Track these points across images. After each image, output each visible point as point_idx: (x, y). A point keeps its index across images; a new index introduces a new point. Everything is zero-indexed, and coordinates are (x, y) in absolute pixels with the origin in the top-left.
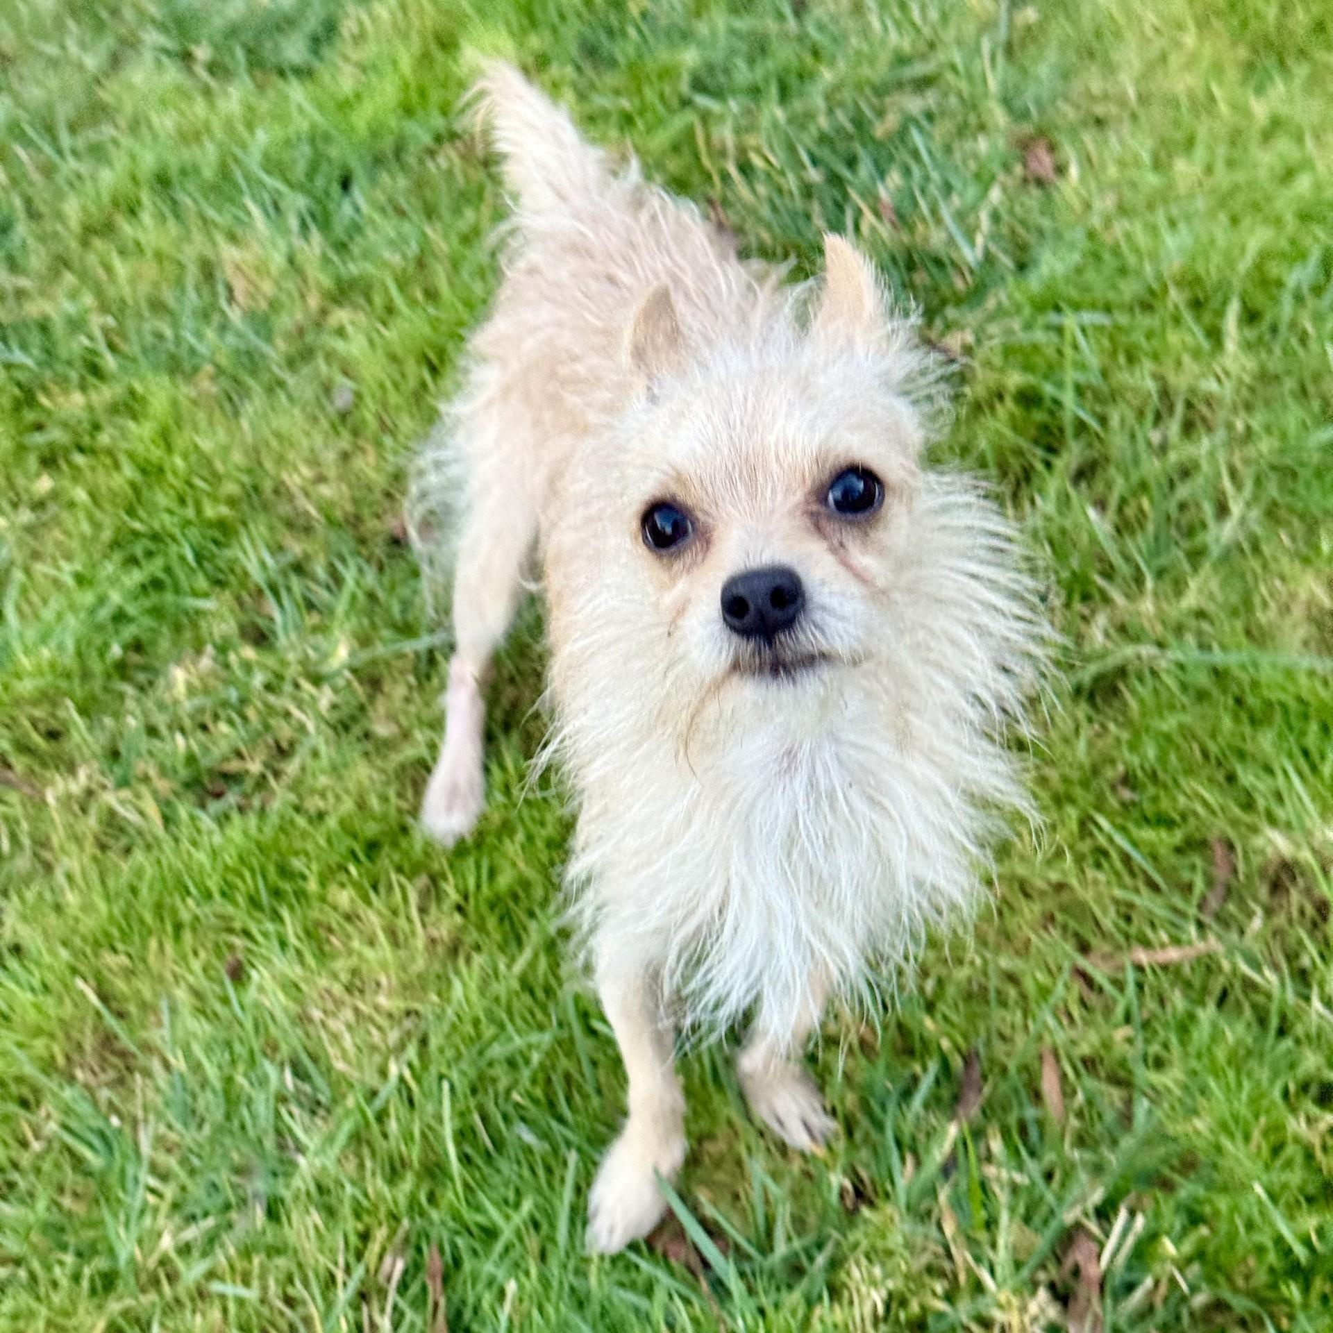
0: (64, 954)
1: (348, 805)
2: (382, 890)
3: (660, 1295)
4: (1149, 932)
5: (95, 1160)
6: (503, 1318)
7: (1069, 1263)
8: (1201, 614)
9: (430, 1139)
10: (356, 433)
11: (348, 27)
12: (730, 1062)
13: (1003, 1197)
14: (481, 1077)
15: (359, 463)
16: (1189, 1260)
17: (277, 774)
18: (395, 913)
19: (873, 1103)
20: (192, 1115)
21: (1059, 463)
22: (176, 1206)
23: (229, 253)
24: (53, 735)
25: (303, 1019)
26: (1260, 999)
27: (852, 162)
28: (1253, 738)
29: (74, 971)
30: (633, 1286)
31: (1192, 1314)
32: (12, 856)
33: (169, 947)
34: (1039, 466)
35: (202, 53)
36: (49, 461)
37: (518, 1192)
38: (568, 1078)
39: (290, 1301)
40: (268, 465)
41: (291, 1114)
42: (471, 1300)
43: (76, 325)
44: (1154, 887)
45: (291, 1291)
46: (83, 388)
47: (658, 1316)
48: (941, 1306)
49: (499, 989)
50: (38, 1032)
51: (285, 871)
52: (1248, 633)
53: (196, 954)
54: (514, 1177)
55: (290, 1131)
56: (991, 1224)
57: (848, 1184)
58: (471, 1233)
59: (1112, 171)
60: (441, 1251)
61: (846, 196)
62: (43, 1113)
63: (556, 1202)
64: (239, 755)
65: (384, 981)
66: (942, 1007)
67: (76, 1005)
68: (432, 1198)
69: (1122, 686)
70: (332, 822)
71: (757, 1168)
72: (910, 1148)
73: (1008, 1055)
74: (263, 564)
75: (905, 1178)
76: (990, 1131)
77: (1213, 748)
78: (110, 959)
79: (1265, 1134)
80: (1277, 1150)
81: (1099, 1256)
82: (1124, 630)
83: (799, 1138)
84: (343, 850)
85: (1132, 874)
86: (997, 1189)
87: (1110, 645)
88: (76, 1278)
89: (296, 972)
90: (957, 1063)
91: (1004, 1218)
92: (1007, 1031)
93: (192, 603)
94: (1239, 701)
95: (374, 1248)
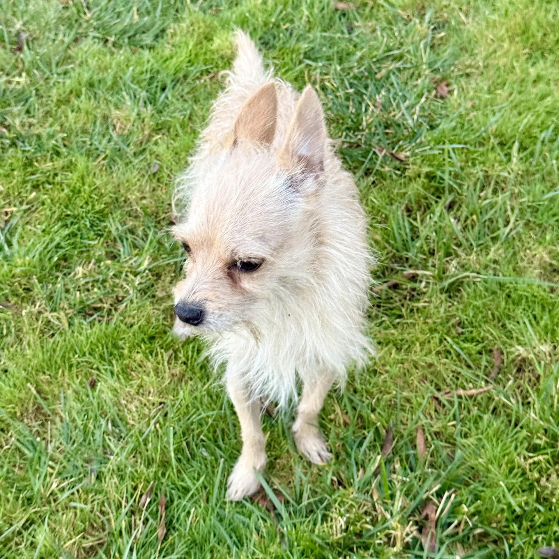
0: (24, 373)
1: (143, 322)
2: (154, 354)
3: (253, 517)
4: (465, 384)
5: (29, 454)
6: (189, 523)
7: (424, 514)
8: (495, 262)
9: (164, 452)
10: (158, 180)
11: (169, 31)
12: (290, 428)
13: (398, 486)
14: (188, 429)
15: (159, 192)
16: (473, 515)
17: (116, 310)
18: (158, 363)
19: (347, 446)
20: (70, 439)
21: (441, 202)
22: (59, 474)
23: (115, 113)
24: (28, 290)
25: (117, 404)
26: (509, 411)
27: (366, 87)
28: (514, 311)
29: (28, 380)
30: (243, 514)
31: (474, 536)
32: (7, 335)
33: (66, 373)
34: (433, 203)
35: (112, 39)
36: (36, 187)
37: (199, 474)
38: (223, 431)
39: (103, 513)
40: (122, 191)
41: (110, 440)
42: (176, 516)
43: (51, 136)
44: (469, 367)
45: (103, 509)
46: (52, 160)
47: (252, 526)
48: (369, 527)
49: (197, 394)
50: (11, 402)
51: (115, 346)
52: (514, 270)
53: (77, 376)
54: (198, 469)
55: (109, 446)
56: (392, 497)
57: (335, 479)
58: (178, 490)
59: (472, 93)
60: (166, 495)
61: (363, 100)
62: (9, 434)
63: (215, 479)
64: (101, 301)
65: (152, 390)
66: (378, 410)
67: (26, 393)
68: (163, 474)
69: (461, 288)
70: (136, 327)
71: (298, 470)
72: (361, 465)
73: (404, 429)
74: (117, 229)
75: (359, 477)
76: (396, 460)
77: (497, 313)
78: (42, 377)
79: (507, 464)
80: (511, 470)
81: (436, 511)
82: (463, 267)
83: (316, 460)
84: (140, 339)
85: (460, 361)
86: (396, 483)
87: (457, 272)
88: (17, 499)
89: (117, 385)
90: (383, 432)
91: (398, 494)
92: (404, 421)
93: (87, 242)
94: (509, 296)
95: (138, 492)
